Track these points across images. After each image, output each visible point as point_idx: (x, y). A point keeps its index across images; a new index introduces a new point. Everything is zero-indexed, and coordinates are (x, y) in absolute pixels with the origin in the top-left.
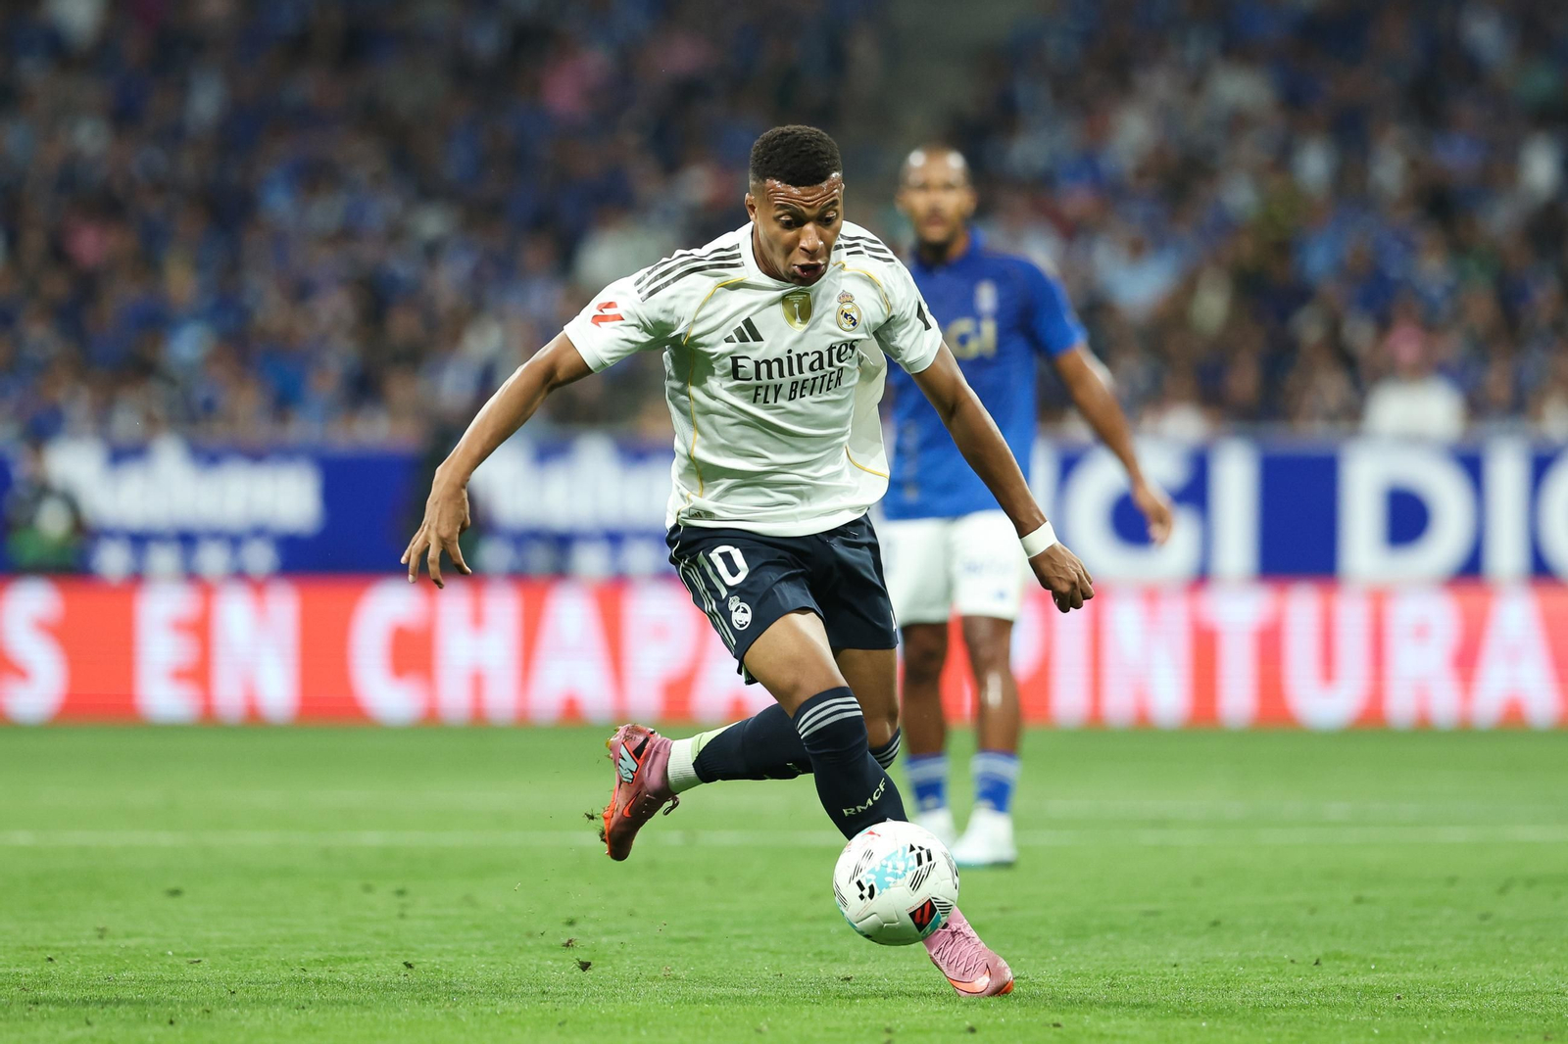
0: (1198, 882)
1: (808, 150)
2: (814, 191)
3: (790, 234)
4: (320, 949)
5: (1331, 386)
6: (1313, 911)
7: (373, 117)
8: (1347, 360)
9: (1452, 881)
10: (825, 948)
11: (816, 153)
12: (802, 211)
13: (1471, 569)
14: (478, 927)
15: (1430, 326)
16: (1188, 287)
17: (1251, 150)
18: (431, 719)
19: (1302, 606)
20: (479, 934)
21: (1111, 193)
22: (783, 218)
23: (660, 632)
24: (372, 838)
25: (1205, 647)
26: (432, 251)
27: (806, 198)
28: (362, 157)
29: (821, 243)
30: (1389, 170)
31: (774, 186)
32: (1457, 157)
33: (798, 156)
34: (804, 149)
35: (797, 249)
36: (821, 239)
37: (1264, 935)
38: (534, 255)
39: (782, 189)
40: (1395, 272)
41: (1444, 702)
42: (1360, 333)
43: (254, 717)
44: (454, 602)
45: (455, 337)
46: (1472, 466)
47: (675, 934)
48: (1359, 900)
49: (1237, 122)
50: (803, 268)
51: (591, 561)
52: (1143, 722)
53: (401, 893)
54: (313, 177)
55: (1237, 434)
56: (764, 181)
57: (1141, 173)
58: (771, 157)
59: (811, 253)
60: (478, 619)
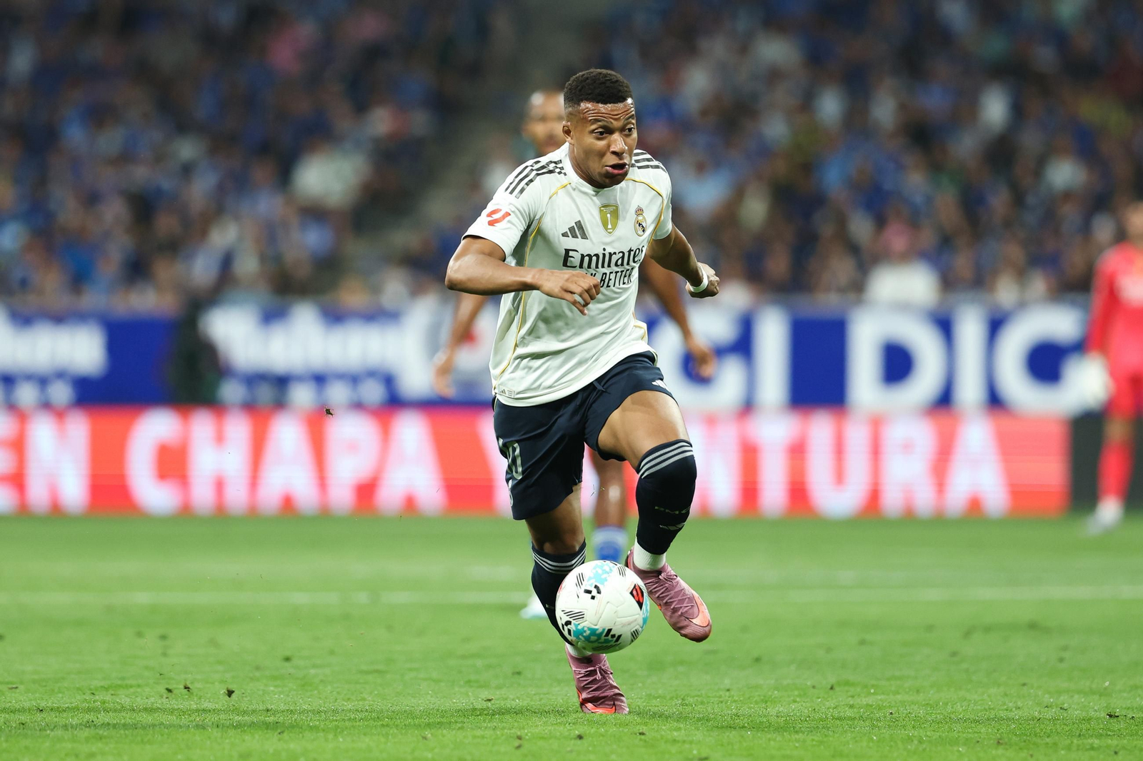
0: (745, 629)
2: (618, 108)
3: (602, 143)
4: (105, 679)
6: (829, 650)
7: (144, 72)
8: (854, 249)
9: (930, 628)
10: (473, 677)
12: (611, 124)
13: (944, 400)
14: (220, 663)
15: (914, 222)
16: (738, 195)
17: (783, 96)
18: (186, 511)
19: (820, 428)
21: (682, 126)
22: (596, 131)
23: (353, 447)
24: (142, 598)
25: (750, 456)
26: (187, 170)
27: (614, 113)
28: (135, 101)
29: (626, 148)
30: (885, 110)
31: (586, 108)
32: (934, 101)
35: (608, 153)
36: (626, 145)
37: (793, 667)
38: (262, 173)
39: (593, 108)
40: (888, 186)
41: (924, 499)
42: (861, 227)
43: (56, 510)
44: (202, 425)
45: (204, 233)
46: (945, 326)
47: (364, 668)
48: (862, 642)
49: (774, 75)
50: (614, 167)
51: (302, 396)
52: (705, 513)
53: (163, 637)
54: (99, 116)
55: (775, 302)
56: (579, 105)
57: (704, 113)
59: (620, 155)
60: (220, 438)
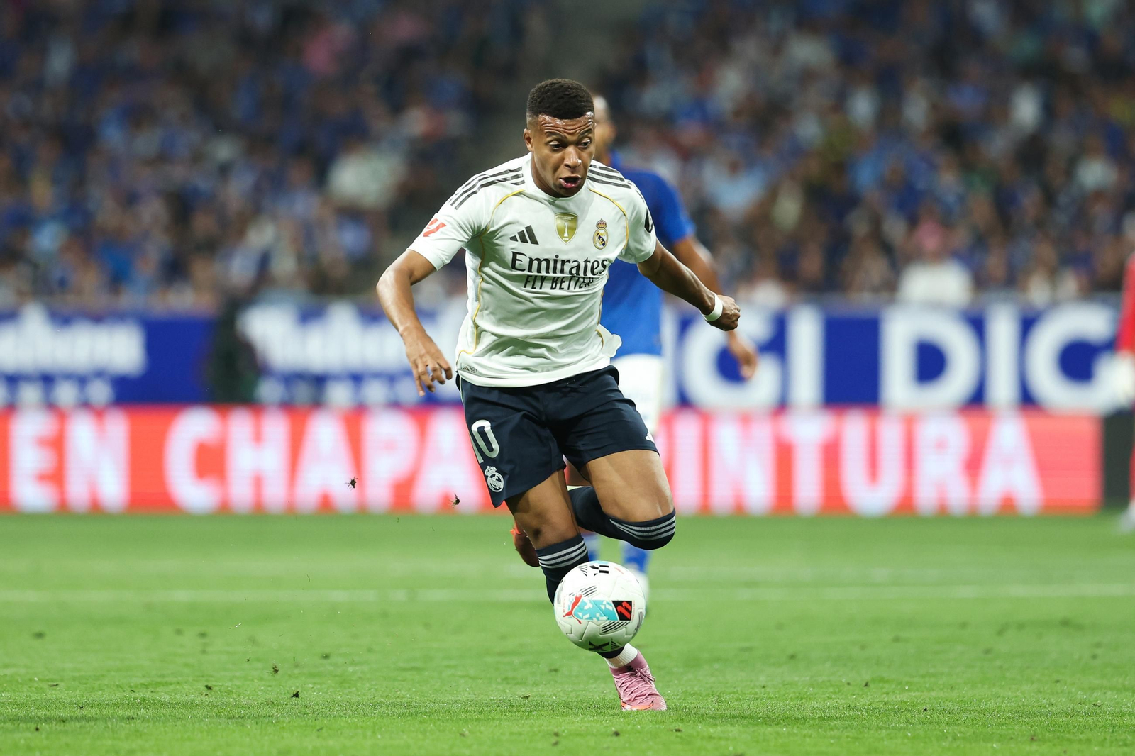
0: (780, 627)
1: (570, 94)
2: (574, 123)
3: (557, 155)
4: (144, 676)
5: (875, 268)
6: (863, 647)
7: (181, 73)
8: (887, 249)
9: (964, 625)
10: (510, 675)
11: (576, 96)
12: (566, 137)
13: (977, 400)
14: (258, 660)
15: (947, 223)
16: (771, 195)
17: (816, 96)
18: (224, 509)
19: (854, 427)
20: (259, 665)
21: (716, 127)
22: (551, 143)
23: (390, 446)
24: (182, 596)
25: (784, 456)
26: (224, 170)
27: (569, 128)
28: (173, 102)
29: (580, 161)
30: (917, 111)
31: (544, 120)
32: (965, 101)
33: (562, 98)
34: (567, 93)
35: (562, 166)
36: (580, 158)
37: (828, 665)
38: (298, 173)
39: (550, 121)
40: (921, 185)
41: (958, 495)
42: (895, 228)
43: (96, 509)
44: (240, 424)
45: (241, 233)
46: (977, 325)
47: (402, 665)
48: (897, 639)
49: (807, 76)
50: (567, 179)
51: (340, 395)
52: (740, 510)
53: (203, 635)
54: (137, 116)
55: (808, 302)
56: (537, 116)
57: (737, 114)
58: (543, 99)
59: (573, 168)
60: (258, 437)
